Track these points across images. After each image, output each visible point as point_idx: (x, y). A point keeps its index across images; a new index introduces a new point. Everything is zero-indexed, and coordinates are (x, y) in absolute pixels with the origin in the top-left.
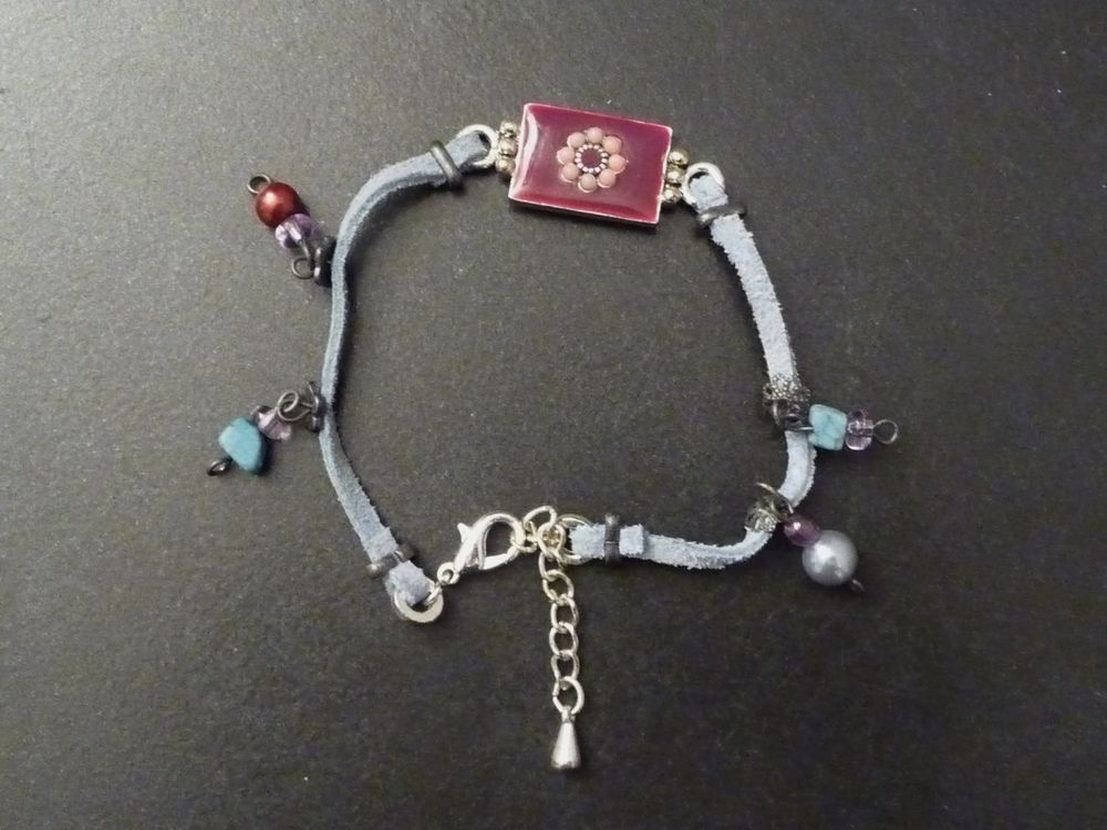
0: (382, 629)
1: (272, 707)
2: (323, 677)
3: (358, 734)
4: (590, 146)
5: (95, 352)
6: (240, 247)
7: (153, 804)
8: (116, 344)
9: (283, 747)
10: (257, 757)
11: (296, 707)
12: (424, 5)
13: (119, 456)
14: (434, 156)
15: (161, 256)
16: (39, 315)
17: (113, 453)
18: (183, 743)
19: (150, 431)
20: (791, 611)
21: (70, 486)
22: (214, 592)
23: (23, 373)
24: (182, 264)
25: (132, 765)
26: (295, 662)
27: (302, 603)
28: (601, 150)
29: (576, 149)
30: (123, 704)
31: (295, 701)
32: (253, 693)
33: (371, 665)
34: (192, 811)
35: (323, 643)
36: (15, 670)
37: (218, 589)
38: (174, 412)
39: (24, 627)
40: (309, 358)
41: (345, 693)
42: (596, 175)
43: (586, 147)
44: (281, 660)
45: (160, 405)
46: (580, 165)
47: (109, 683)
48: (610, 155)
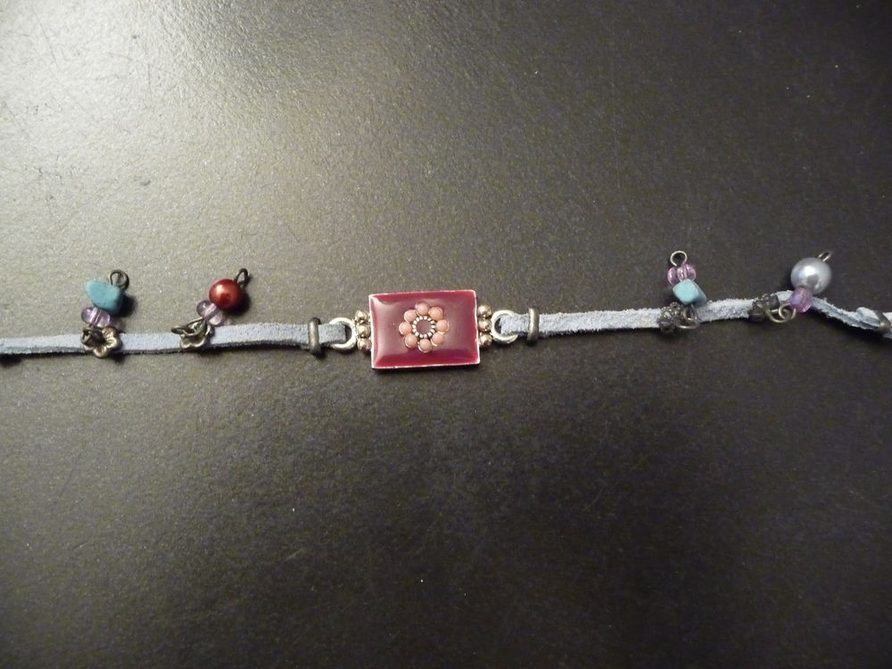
0: (356, 409)
1: (274, 457)
2: (312, 439)
3: (333, 481)
4: (421, 318)
5: (178, 207)
6: (282, 147)
7: (184, 519)
8: (192, 203)
9: (278, 486)
10: (261, 492)
11: (291, 459)
12: (418, 4)
13: (186, 277)
14: (309, 328)
15: (228, 148)
16: (142, 180)
17: (182, 275)
18: (210, 478)
19: (209, 262)
20: (643, 418)
21: (149, 295)
22: (241, 374)
23: (128, 217)
24: (242, 155)
25: (173, 490)
26: (293, 427)
27: (302, 387)
28: (429, 319)
29: (411, 323)
30: (171, 447)
31: (290, 454)
32: (261, 447)
33: (346, 433)
34: (211, 527)
35: (313, 415)
36: (98, 418)
37: (245, 372)
38: (227, 250)
39: (107, 388)
40: (322, 221)
41: (326, 452)
42: (429, 338)
43: (418, 319)
44: (284, 425)
45: (218, 245)
46: (417, 334)
47: (162, 431)
48: (436, 321)
